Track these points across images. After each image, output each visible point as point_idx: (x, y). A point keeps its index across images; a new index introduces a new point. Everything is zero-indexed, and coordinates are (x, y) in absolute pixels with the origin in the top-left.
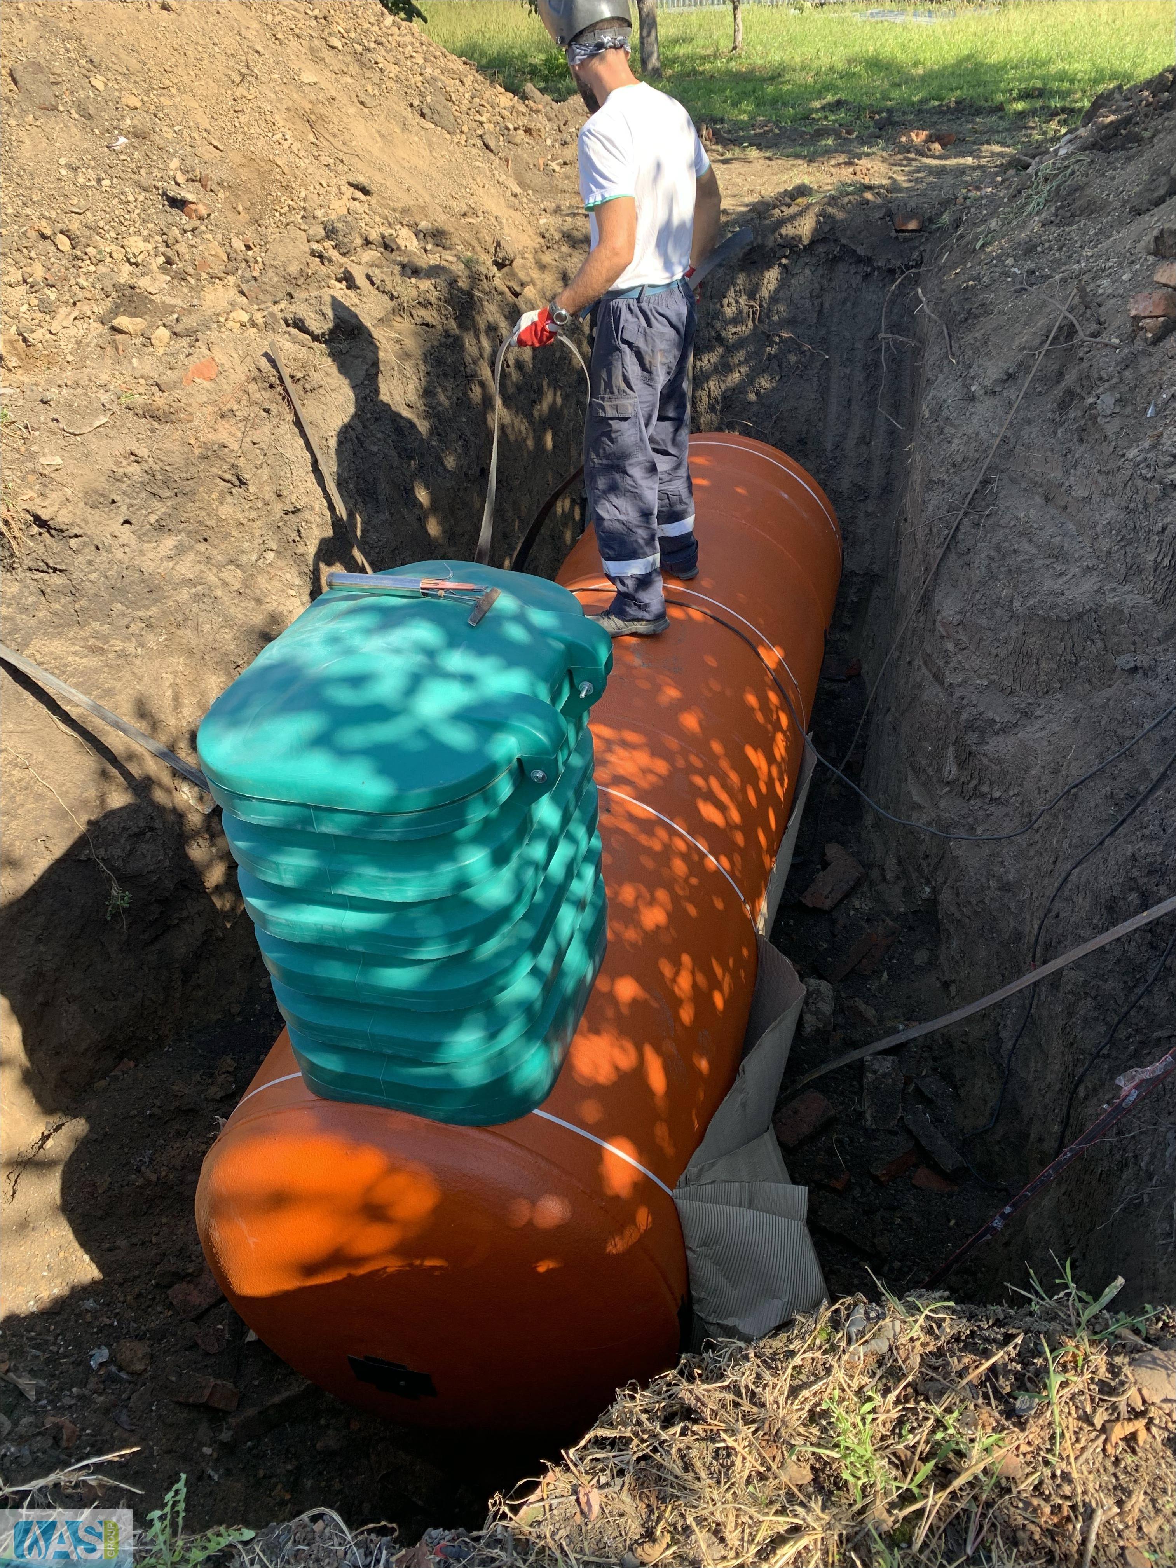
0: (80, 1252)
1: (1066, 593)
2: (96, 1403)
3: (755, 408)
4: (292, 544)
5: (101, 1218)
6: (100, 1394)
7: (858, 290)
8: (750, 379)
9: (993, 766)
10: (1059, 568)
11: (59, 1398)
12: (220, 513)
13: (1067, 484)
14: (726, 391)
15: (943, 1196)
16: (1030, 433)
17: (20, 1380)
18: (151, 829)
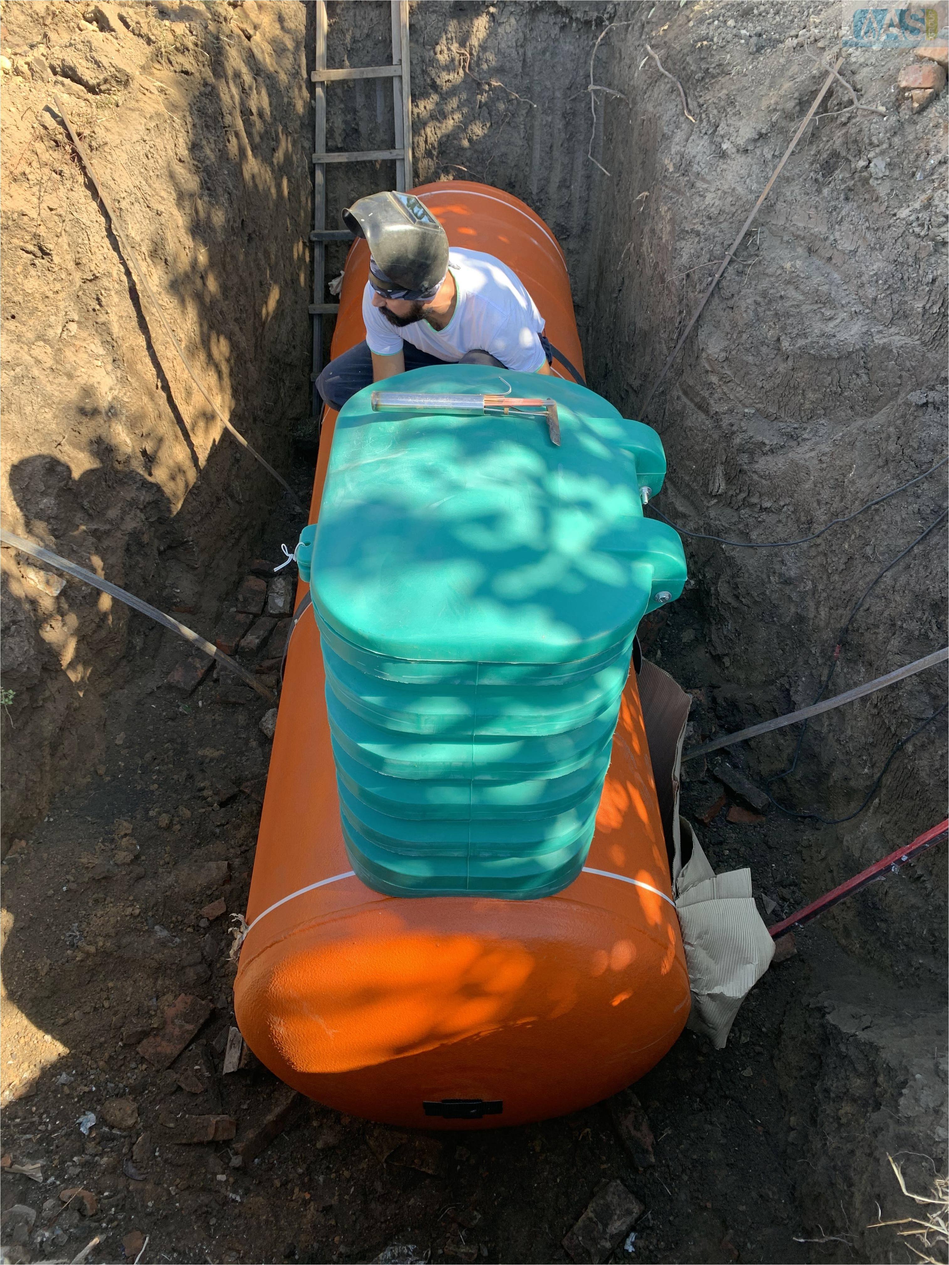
0: (40, 1034)
1: (838, 335)
2: (101, 1165)
3: (468, 154)
4: (92, 313)
5: (48, 997)
6: (101, 1155)
7: (556, 40)
8: (463, 127)
9: (764, 482)
10: (828, 313)
11: (64, 1171)
12: (25, 288)
13: (832, 238)
14: (442, 137)
15: (755, 827)
16: (794, 191)
17: (24, 1168)
18: (14, 622)
